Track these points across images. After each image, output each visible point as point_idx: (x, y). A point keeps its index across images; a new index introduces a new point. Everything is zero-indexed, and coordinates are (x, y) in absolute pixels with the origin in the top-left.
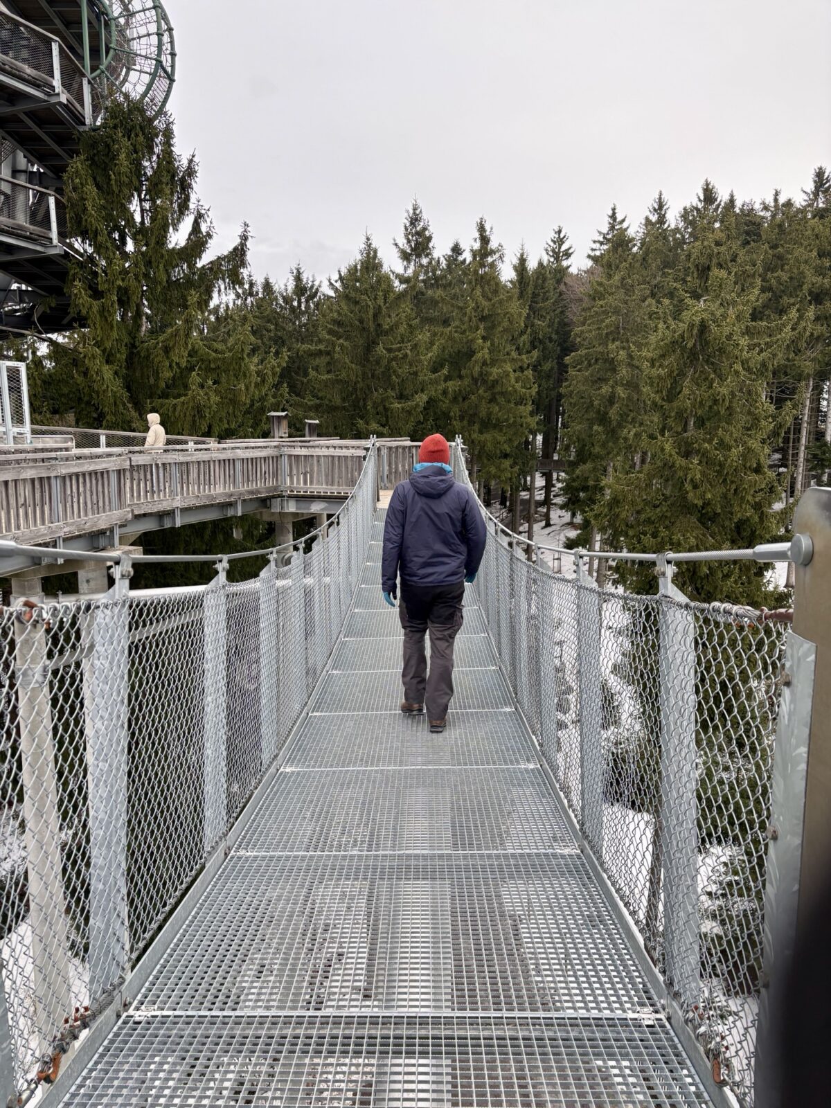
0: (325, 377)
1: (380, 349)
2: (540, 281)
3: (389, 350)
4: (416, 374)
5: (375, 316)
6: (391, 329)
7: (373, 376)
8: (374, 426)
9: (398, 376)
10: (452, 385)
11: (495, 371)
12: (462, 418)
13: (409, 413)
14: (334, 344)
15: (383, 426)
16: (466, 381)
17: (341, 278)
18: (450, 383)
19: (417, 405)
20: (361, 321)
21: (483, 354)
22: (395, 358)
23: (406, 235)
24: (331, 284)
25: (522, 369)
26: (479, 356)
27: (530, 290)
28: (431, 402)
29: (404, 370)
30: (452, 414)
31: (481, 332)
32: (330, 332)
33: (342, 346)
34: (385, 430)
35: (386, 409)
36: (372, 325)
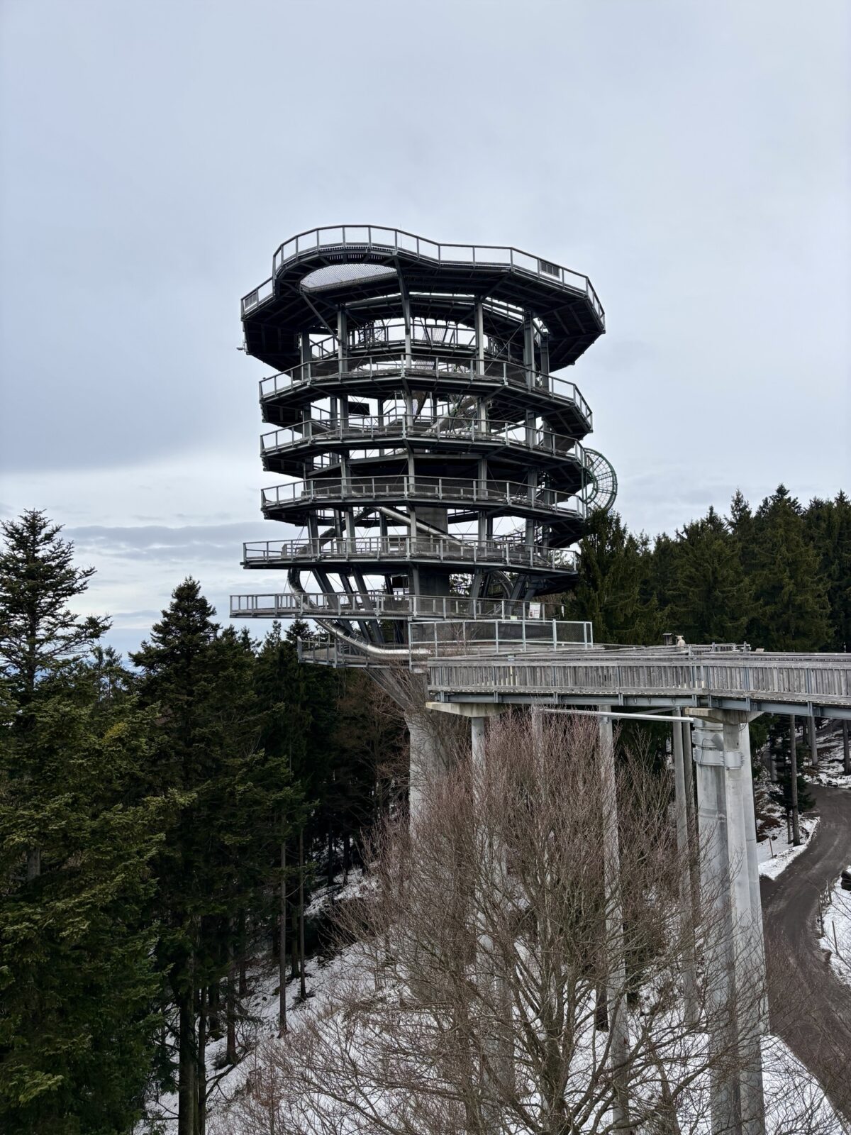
0: (683, 610)
1: (717, 593)
2: (845, 524)
3: (723, 592)
4: (741, 605)
5: (713, 573)
6: (724, 581)
7: (713, 608)
8: (715, 637)
9: (729, 607)
10: (769, 609)
11: (799, 599)
12: (778, 630)
13: (737, 628)
14: (688, 591)
15: (721, 637)
16: (779, 606)
17: (686, 531)
18: (768, 608)
19: (742, 624)
20: (704, 576)
21: (790, 587)
22: (727, 597)
23: (733, 512)
24: (678, 534)
25: (819, 596)
26: (786, 589)
27: (836, 532)
28: (753, 622)
29: (733, 603)
30: (770, 627)
31: (787, 573)
32: (685, 583)
33: (693, 591)
34: (722, 639)
35: (722, 627)
36: (711, 579)
